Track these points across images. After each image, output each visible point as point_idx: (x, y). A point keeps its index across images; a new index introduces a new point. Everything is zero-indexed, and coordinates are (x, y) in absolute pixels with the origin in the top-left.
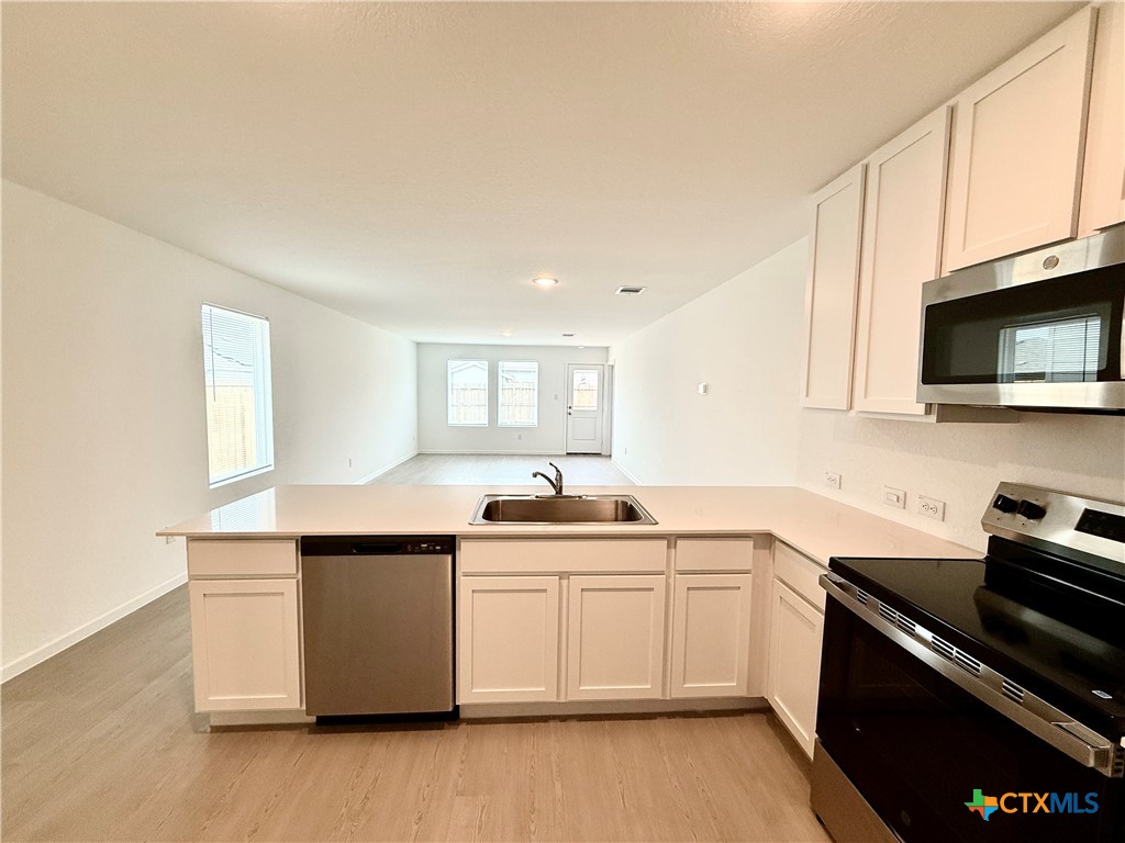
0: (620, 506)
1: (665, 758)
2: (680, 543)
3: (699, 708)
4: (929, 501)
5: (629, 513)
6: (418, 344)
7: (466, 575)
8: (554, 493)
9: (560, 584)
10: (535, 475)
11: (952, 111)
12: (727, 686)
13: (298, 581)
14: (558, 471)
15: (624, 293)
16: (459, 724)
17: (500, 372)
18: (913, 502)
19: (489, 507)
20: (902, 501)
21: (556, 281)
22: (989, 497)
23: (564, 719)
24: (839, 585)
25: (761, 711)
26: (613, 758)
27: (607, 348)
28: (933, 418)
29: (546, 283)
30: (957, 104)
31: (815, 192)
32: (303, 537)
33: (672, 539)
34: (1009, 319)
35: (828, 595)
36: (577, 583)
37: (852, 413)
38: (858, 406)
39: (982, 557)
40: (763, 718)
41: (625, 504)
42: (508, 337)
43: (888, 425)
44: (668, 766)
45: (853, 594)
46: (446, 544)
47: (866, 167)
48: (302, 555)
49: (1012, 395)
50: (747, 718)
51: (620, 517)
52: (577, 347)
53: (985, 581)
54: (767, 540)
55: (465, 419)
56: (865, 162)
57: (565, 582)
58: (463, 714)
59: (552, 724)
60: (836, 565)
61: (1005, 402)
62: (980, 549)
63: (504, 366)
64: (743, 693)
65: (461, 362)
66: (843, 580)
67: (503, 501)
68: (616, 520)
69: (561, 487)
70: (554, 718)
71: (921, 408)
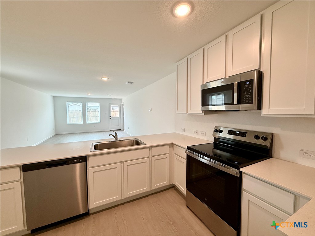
0: (135, 142)
1: (152, 205)
2: (152, 149)
3: (158, 190)
4: (203, 132)
5: (138, 143)
6: (54, 97)
7: (90, 168)
8: (115, 140)
9: (121, 165)
10: (110, 135)
11: (204, 49)
12: (165, 183)
13: (21, 182)
14: (116, 133)
15: (128, 84)
16: (90, 215)
17: (86, 106)
18: (200, 133)
19: (95, 146)
20: (197, 133)
21: (108, 79)
22: (213, 130)
23: (123, 204)
24: (189, 152)
25: (173, 187)
26: (139, 209)
27: (121, 99)
28: (204, 114)
29: (105, 79)
30: (204, 48)
31: (177, 62)
32: (23, 165)
33: (150, 148)
34: (211, 94)
35: (187, 155)
36: (126, 164)
37: (188, 114)
38: (189, 112)
39: (213, 142)
40: (173, 189)
41: (136, 141)
42: (89, 95)
43: (194, 116)
44: (153, 207)
45: (192, 153)
46: (83, 159)
47: (188, 58)
48: (23, 172)
49: (211, 108)
50: (170, 190)
51: (135, 144)
52: (112, 99)
53: (214, 147)
54: (172, 145)
55: (72, 122)
56: (187, 57)
57: (122, 164)
58: (90, 212)
59: (120, 206)
60: (188, 148)
61: (210, 110)
62: (213, 141)
63: (88, 104)
64: (168, 184)
65: (72, 103)
66: (190, 151)
67: (99, 144)
68: (134, 145)
69: (117, 138)
70: (120, 204)
71: (201, 112)
